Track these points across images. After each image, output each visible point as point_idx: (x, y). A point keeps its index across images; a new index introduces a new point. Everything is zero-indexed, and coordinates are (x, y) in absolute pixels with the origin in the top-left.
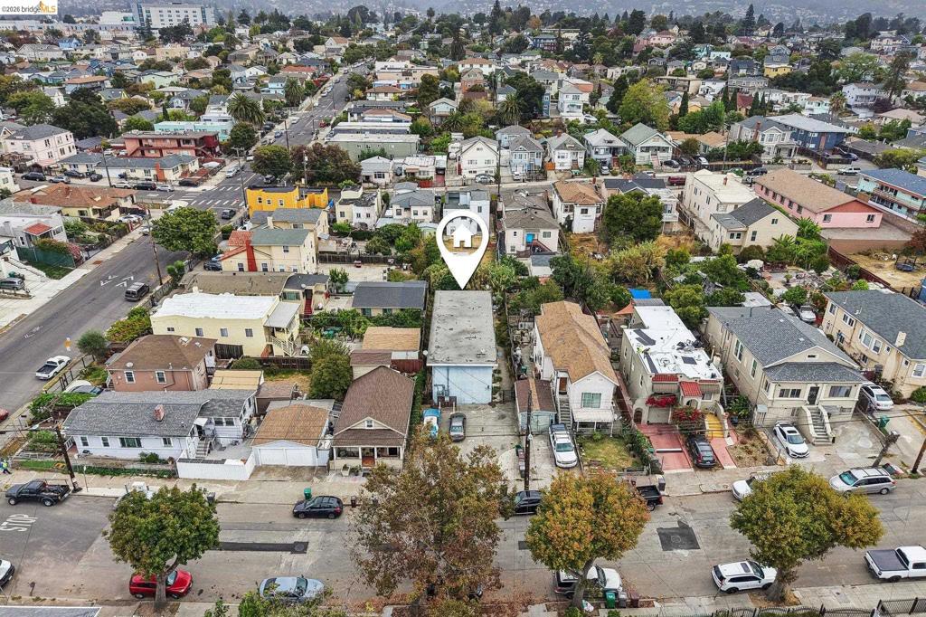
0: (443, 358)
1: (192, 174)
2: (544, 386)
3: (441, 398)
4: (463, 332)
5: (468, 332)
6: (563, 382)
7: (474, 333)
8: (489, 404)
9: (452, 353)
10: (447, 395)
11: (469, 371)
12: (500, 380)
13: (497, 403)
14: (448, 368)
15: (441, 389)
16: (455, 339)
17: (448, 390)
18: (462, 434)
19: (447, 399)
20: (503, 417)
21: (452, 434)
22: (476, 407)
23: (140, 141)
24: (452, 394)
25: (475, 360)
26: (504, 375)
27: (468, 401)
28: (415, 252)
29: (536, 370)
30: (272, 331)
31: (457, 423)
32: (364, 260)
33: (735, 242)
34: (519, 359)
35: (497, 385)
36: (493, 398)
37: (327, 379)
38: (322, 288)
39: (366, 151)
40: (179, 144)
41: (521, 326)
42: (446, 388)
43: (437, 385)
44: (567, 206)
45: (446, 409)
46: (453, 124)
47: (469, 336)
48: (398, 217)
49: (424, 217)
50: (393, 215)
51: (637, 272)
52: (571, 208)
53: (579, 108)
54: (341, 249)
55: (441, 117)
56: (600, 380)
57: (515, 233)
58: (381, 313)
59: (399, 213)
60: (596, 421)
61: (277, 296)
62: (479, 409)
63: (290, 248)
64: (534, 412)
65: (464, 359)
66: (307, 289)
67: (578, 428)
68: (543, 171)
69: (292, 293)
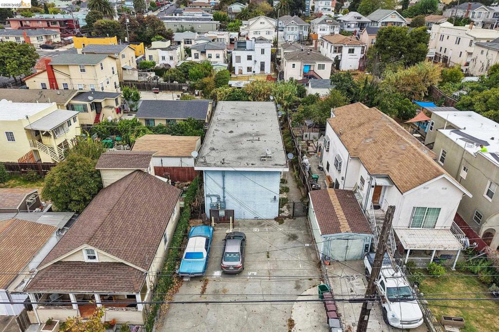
0: (218, 161)
1: (53, 43)
3: (214, 211)
4: (245, 135)
5: (251, 135)
6: (378, 190)
7: (257, 135)
8: (276, 219)
9: (230, 156)
10: (224, 208)
11: (251, 177)
12: (287, 190)
13: (285, 217)
14: (223, 173)
15: (215, 200)
16: (234, 142)
17: (224, 202)
18: (238, 264)
19: (222, 213)
20: (293, 237)
21: (226, 264)
22: (259, 223)
23: (21, 22)
24: (229, 207)
25: (258, 163)
26: (291, 184)
28: (206, 80)
31: (233, 248)
32: (162, 88)
34: (308, 167)
35: (284, 195)
36: (280, 212)
37: (58, 185)
38: (112, 103)
39: (180, 29)
40: (49, 26)
41: (306, 136)
42: (222, 199)
43: (208, 196)
44: (336, 48)
45: (221, 226)
46: (244, 16)
47: (251, 138)
48: (196, 60)
49: (217, 60)
50: (192, 59)
51: (415, 90)
52: (339, 50)
53: (329, 10)
54: (143, 79)
55: (235, 13)
56: (446, 189)
57: (294, 65)
58: (164, 123)
59: (197, 57)
60: (436, 249)
61: (54, 104)
62: (263, 226)
63: (87, 68)
64: (343, 234)
65: (244, 162)
66: (95, 103)
67: (407, 257)
68: (309, 40)
69: (78, 105)
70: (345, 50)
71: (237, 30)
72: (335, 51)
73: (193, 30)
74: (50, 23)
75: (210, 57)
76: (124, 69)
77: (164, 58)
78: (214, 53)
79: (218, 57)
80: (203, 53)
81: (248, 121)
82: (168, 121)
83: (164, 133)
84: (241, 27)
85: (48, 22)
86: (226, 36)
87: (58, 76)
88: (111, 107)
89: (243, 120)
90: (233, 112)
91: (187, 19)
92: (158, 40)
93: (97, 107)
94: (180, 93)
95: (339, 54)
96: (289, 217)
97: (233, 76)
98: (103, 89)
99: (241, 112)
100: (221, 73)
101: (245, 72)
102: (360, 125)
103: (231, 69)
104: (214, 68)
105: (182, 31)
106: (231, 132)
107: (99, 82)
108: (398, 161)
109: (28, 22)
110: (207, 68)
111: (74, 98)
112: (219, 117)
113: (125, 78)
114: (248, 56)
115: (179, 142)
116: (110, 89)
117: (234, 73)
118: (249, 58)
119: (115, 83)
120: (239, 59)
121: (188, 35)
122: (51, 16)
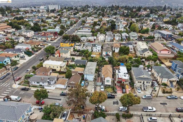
0: (86, 73)
1: (53, 39)
6: (104, 78)
8: (93, 81)
14: (87, 75)
15: (85, 78)
17: (87, 78)
19: (86, 80)
21: (86, 85)
23: (45, 33)
25: (91, 73)
26: (97, 76)
27: (90, 80)
28: (87, 55)
29: (101, 76)
30: (61, 67)
31: (87, 83)
32: (78, 56)
33: (141, 56)
34: (100, 74)
35: (95, 78)
37: (67, 75)
47: (91, 70)
51: (123, 60)
53: (123, 28)
54: (75, 53)
55: (97, 29)
57: (104, 52)
60: (108, 85)
61: (62, 61)
63: (66, 53)
64: (99, 82)
67: (105, 85)
69: (65, 61)
71: (96, 36)
74: (51, 33)
75: (88, 48)
77: (79, 48)
83: (79, 67)
87: (61, 54)
92: (77, 42)
93: (68, 61)
94: (81, 57)
95: (115, 49)
98: (68, 57)
99: (91, 64)
104: (89, 51)
105: (83, 37)
106: (88, 68)
113: (71, 54)
114: (96, 48)
117: (93, 52)
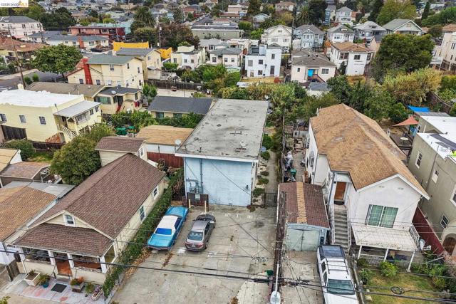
0: (196, 149)
1: (102, 47)
2: (314, 192)
3: (191, 194)
4: (231, 128)
5: (235, 129)
6: (341, 187)
8: (248, 207)
10: (200, 193)
12: (266, 182)
13: (257, 206)
15: (194, 184)
16: (219, 133)
17: (202, 187)
19: (197, 197)
20: (259, 225)
22: (232, 209)
23: (79, 30)
24: (205, 191)
25: (232, 153)
26: (272, 177)
27: (225, 201)
28: (218, 81)
29: (306, 174)
30: (63, 121)
31: (199, 228)
32: (179, 87)
34: (289, 162)
36: (253, 201)
37: (62, 161)
38: (133, 97)
39: (208, 36)
40: (100, 32)
41: (296, 134)
42: (199, 185)
43: (189, 180)
44: (342, 54)
45: (197, 209)
46: (266, 25)
47: (234, 132)
48: (214, 63)
49: (232, 63)
50: (210, 62)
51: (412, 95)
52: (346, 56)
53: (349, 20)
54: (164, 78)
55: (259, 23)
56: (402, 189)
57: (299, 69)
58: (171, 116)
59: (214, 61)
60: (388, 248)
61: (82, 95)
62: (235, 212)
63: (115, 67)
64: (298, 225)
65: (220, 152)
66: (118, 96)
67: (359, 253)
68: (323, 47)
69: (104, 98)
70: (351, 56)
71: (258, 38)
72: (342, 58)
73: (218, 37)
74: (102, 30)
75: (226, 61)
76: (149, 69)
77: (186, 61)
78: (229, 57)
79: (233, 61)
80: (220, 57)
81: (239, 117)
82: (175, 114)
83: (168, 124)
84: (262, 35)
85: (100, 29)
86: (246, 43)
87: (92, 73)
88: (131, 101)
89: (234, 116)
90: (227, 108)
91: (215, 28)
92: (184, 45)
93: (119, 100)
94: (193, 92)
95: (345, 60)
96: (261, 206)
97: (245, 78)
98: (128, 85)
99: (235, 109)
100: (232, 75)
101: (256, 74)
102: (336, 124)
103: (244, 72)
104: (228, 70)
105: (209, 38)
106: (219, 125)
107: (125, 79)
108: (362, 159)
109: (84, 30)
110: (221, 70)
111: (101, 92)
112: (213, 112)
113: (150, 77)
114: (260, 61)
115: (177, 133)
116: (134, 85)
117: (246, 75)
118: (261, 62)
119: (140, 81)
120: (251, 63)
121: (213, 41)
122: (103, 25)
